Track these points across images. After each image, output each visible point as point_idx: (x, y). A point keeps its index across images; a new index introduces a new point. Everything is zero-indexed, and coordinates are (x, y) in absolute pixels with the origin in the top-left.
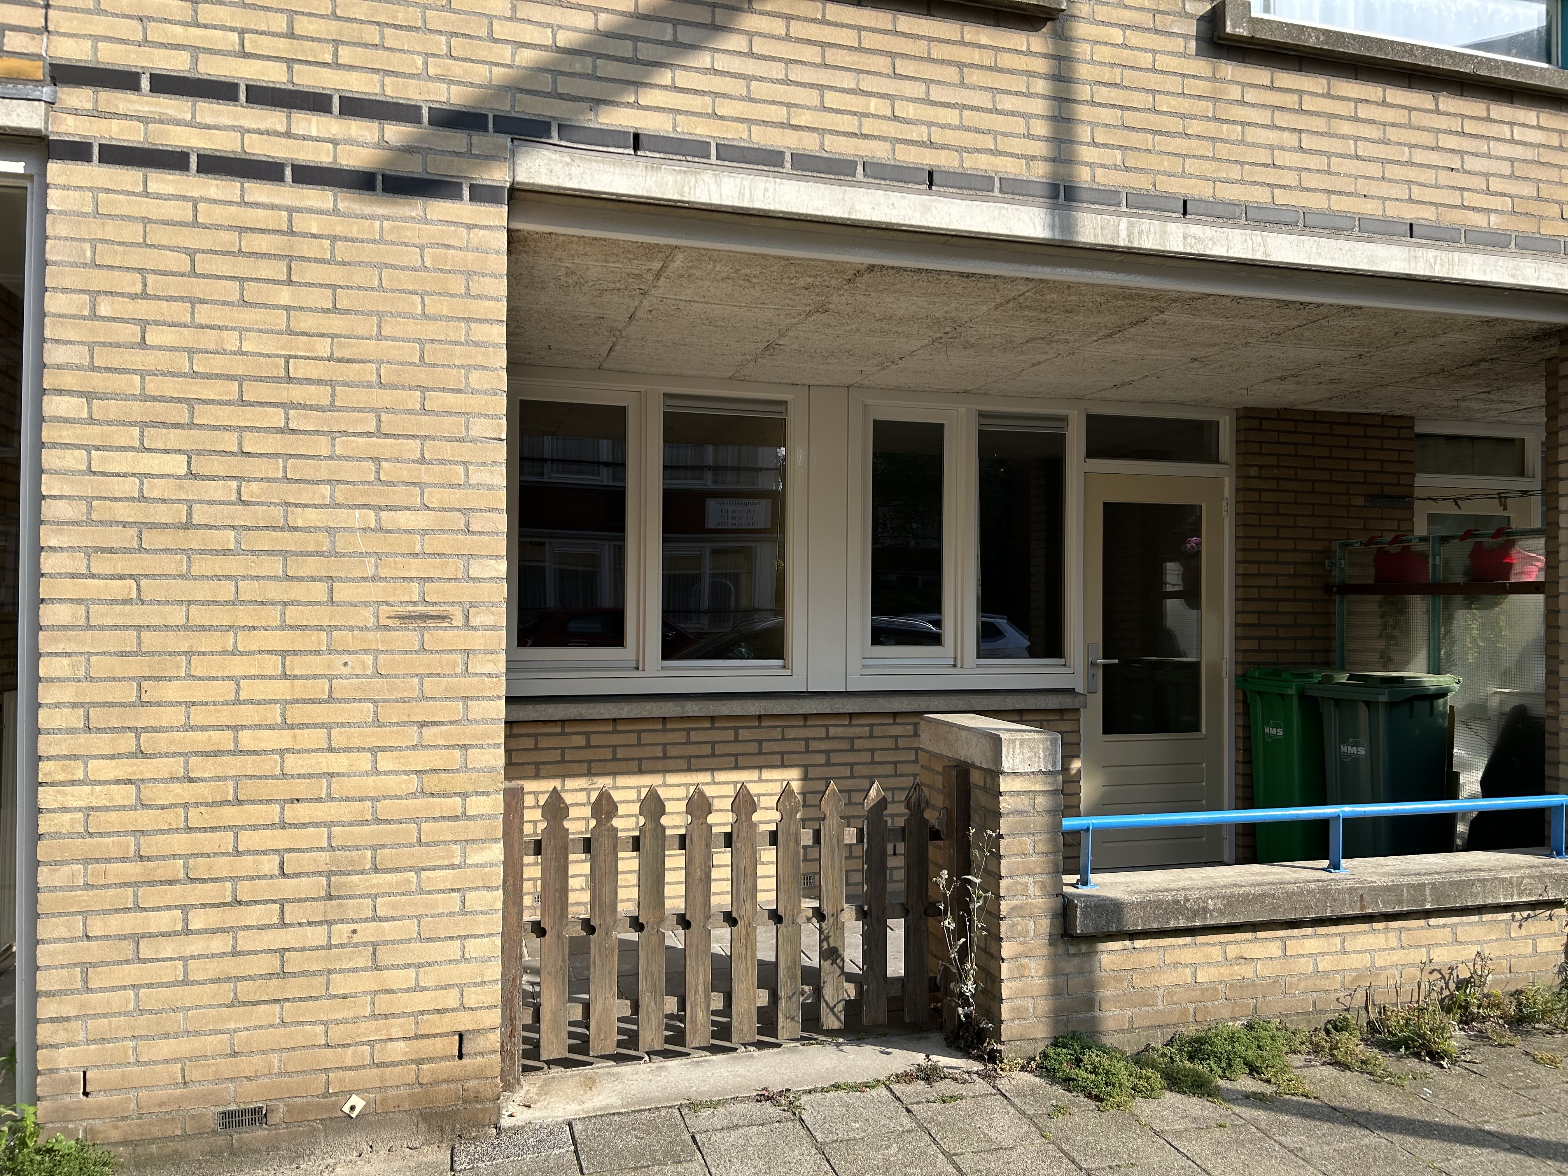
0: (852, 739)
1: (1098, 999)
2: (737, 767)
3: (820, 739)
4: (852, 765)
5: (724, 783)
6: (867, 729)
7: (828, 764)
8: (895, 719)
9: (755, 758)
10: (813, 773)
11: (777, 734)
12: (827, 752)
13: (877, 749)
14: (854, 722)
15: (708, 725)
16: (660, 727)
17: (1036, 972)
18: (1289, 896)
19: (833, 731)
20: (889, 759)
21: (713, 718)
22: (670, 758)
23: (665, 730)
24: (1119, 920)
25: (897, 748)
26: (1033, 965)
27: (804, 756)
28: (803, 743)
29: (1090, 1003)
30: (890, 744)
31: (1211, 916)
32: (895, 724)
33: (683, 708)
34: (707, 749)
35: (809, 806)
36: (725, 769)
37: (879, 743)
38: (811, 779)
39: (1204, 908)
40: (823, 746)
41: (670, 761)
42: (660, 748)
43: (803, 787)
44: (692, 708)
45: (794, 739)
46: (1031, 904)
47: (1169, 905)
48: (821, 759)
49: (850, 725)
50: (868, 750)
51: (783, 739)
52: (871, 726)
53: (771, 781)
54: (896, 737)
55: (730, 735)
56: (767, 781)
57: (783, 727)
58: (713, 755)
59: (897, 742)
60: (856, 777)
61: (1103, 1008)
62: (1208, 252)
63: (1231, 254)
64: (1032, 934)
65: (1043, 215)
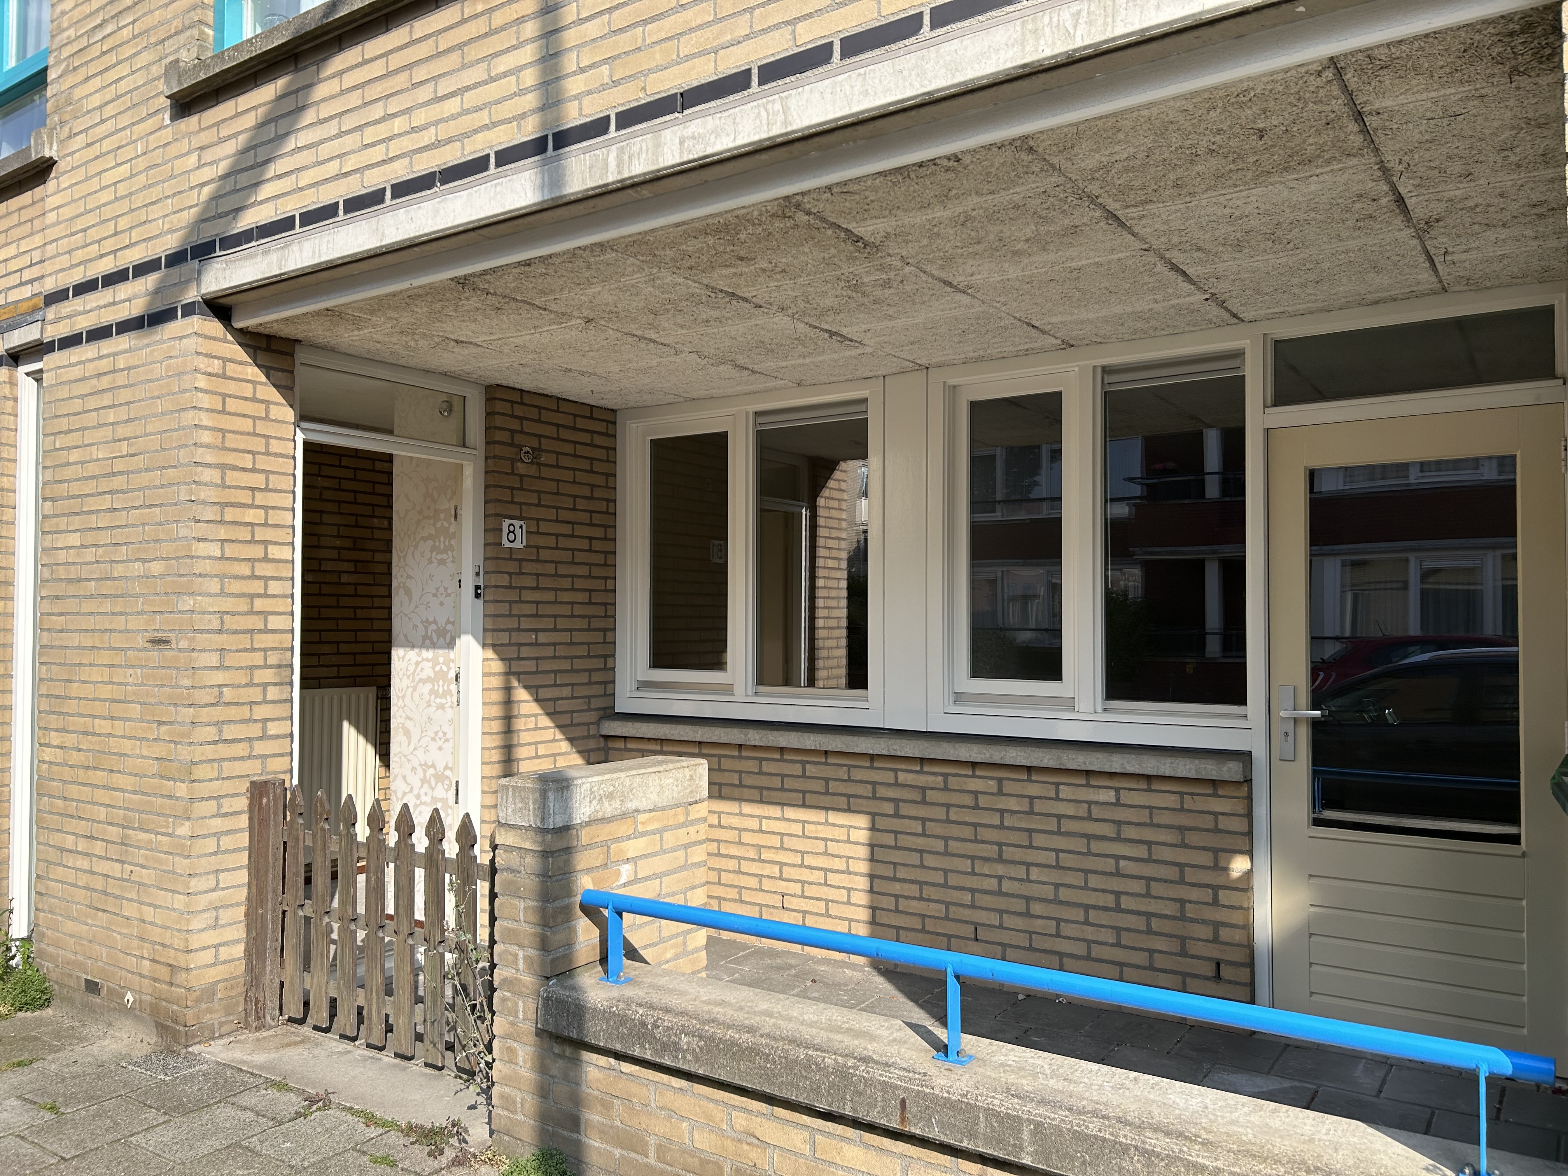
0: (923, 789)
1: (583, 1121)
2: (804, 805)
3: (889, 785)
4: (924, 820)
5: (794, 821)
6: (940, 779)
7: (897, 815)
8: (974, 771)
9: (822, 797)
10: (881, 823)
11: (842, 773)
12: (896, 801)
13: (953, 805)
14: (926, 769)
15: (777, 756)
16: (736, 753)
17: (525, 1062)
18: (790, 1065)
19: (902, 777)
20: (967, 819)
21: (782, 750)
22: (745, 786)
23: (740, 757)
24: (580, 1027)
25: (976, 807)
26: (521, 1053)
27: (871, 802)
28: (869, 787)
29: (574, 1122)
30: (968, 800)
31: (684, 1057)
32: (974, 776)
33: (746, 735)
34: (776, 782)
35: (877, 861)
36: (794, 805)
37: (955, 798)
38: (878, 830)
39: (675, 1043)
40: (891, 793)
41: (745, 790)
42: (736, 776)
43: (871, 838)
44: (754, 737)
45: (861, 782)
46: (520, 980)
47: (635, 1025)
48: (889, 808)
49: (921, 772)
50: (943, 805)
51: (849, 780)
52: (946, 776)
53: (838, 826)
54: (976, 793)
55: (797, 769)
56: (834, 825)
57: (849, 767)
58: (782, 789)
59: (977, 799)
60: (928, 836)
61: (588, 1133)
62: (710, 151)
63: (740, 142)
64: (521, 1016)
65: (533, 178)
